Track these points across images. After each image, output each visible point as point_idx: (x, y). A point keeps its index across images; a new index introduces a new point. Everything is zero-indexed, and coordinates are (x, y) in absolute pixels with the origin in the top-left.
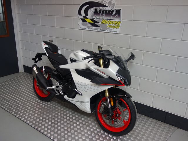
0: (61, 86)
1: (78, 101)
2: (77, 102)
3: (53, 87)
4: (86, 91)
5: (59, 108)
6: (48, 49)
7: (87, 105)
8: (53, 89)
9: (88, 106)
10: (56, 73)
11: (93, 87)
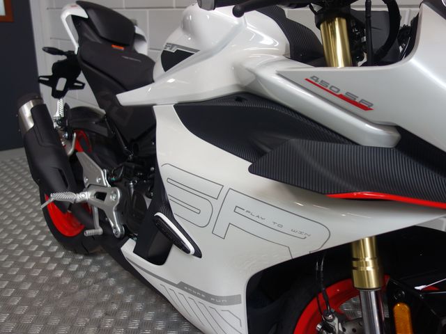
0: (116, 193)
1: (182, 286)
2: (177, 290)
3: (86, 196)
4: (220, 230)
5: (120, 291)
6: (86, 26)
7: (226, 315)
8: (85, 205)
9: (236, 323)
10: (104, 131)
11: (272, 215)
